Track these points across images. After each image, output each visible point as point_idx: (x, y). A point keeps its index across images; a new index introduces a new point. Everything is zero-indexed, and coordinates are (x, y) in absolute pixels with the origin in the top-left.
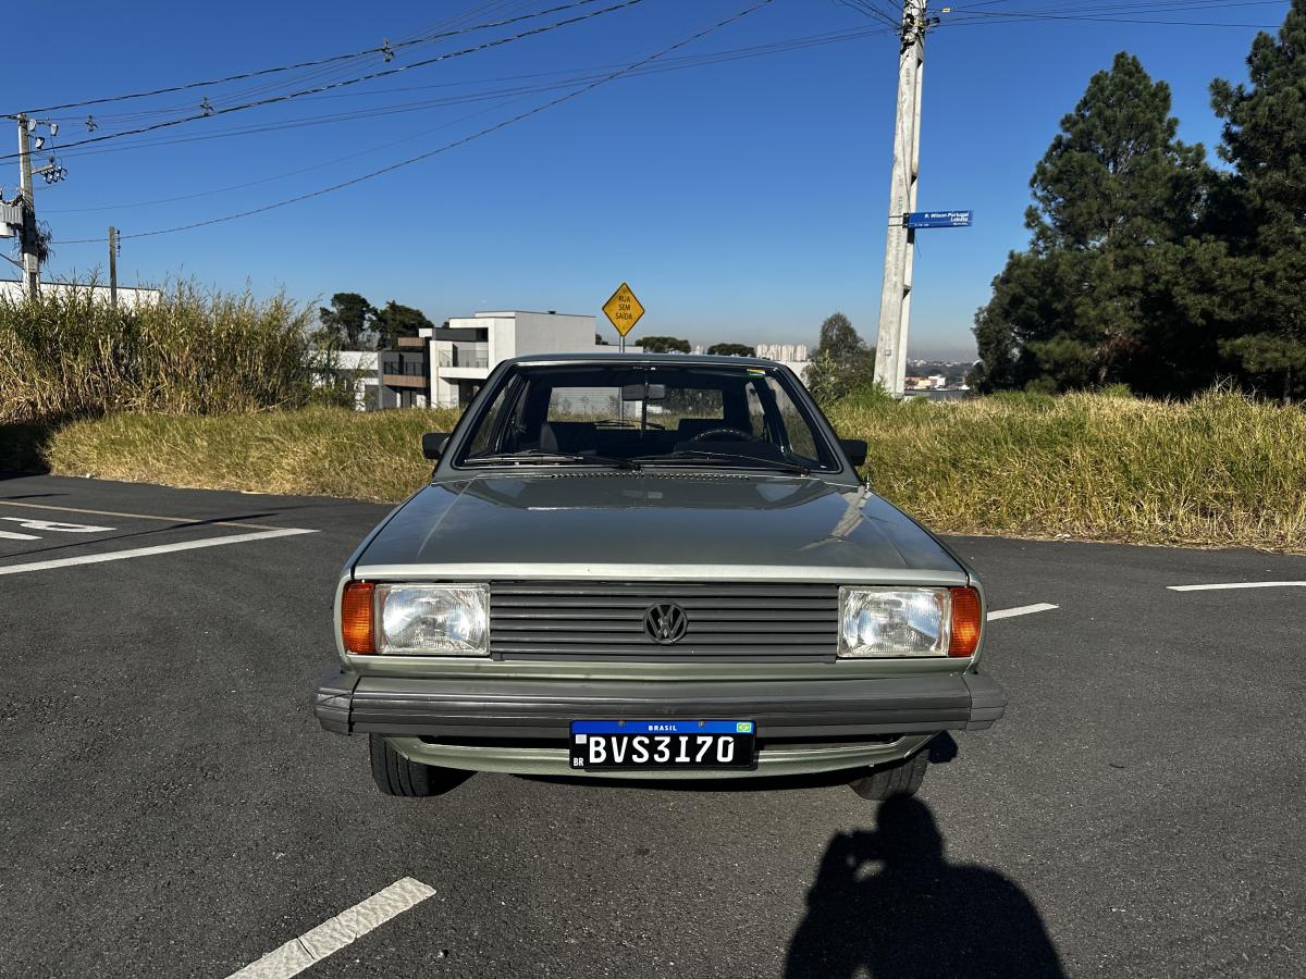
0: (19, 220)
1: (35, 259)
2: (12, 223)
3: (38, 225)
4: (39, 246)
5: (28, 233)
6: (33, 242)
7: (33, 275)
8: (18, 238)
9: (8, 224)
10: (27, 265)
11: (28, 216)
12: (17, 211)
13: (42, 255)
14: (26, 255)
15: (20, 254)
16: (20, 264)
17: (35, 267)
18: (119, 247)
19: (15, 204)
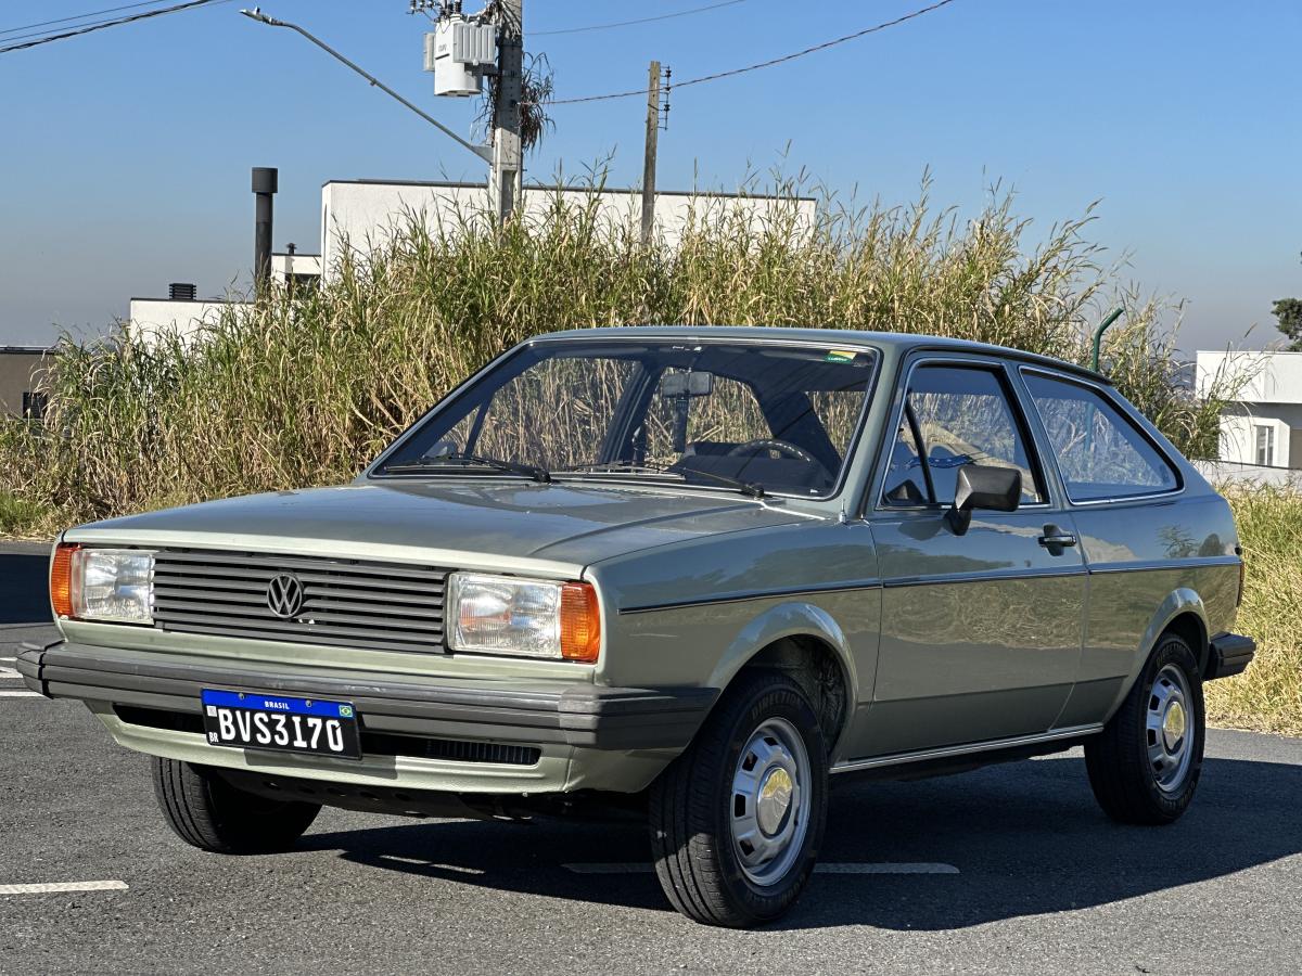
0: (489, 54)
1: (515, 138)
2: (475, 63)
3: (526, 63)
4: (525, 111)
5: (507, 83)
6: (513, 103)
7: (507, 175)
8: (486, 94)
9: (468, 66)
10: (497, 155)
11: (509, 45)
12: (488, 34)
13: (529, 130)
14: (498, 132)
15: (489, 130)
16: (483, 153)
17: (514, 159)
18: (667, 108)
19: (483, 21)
